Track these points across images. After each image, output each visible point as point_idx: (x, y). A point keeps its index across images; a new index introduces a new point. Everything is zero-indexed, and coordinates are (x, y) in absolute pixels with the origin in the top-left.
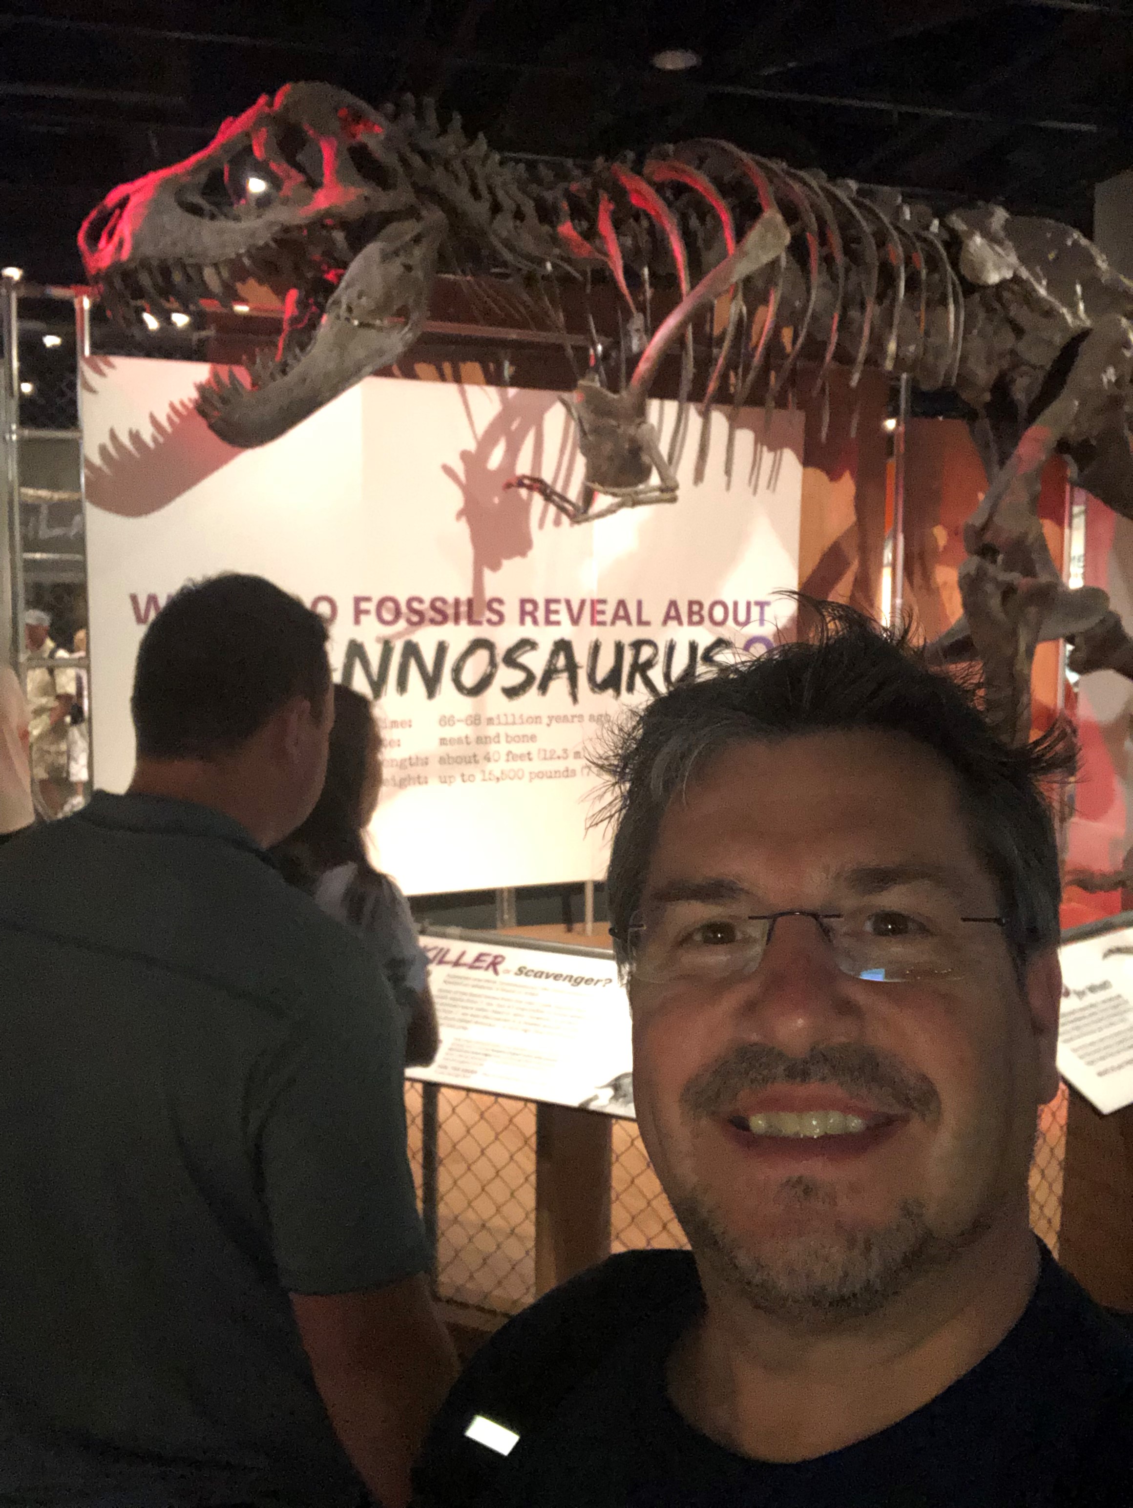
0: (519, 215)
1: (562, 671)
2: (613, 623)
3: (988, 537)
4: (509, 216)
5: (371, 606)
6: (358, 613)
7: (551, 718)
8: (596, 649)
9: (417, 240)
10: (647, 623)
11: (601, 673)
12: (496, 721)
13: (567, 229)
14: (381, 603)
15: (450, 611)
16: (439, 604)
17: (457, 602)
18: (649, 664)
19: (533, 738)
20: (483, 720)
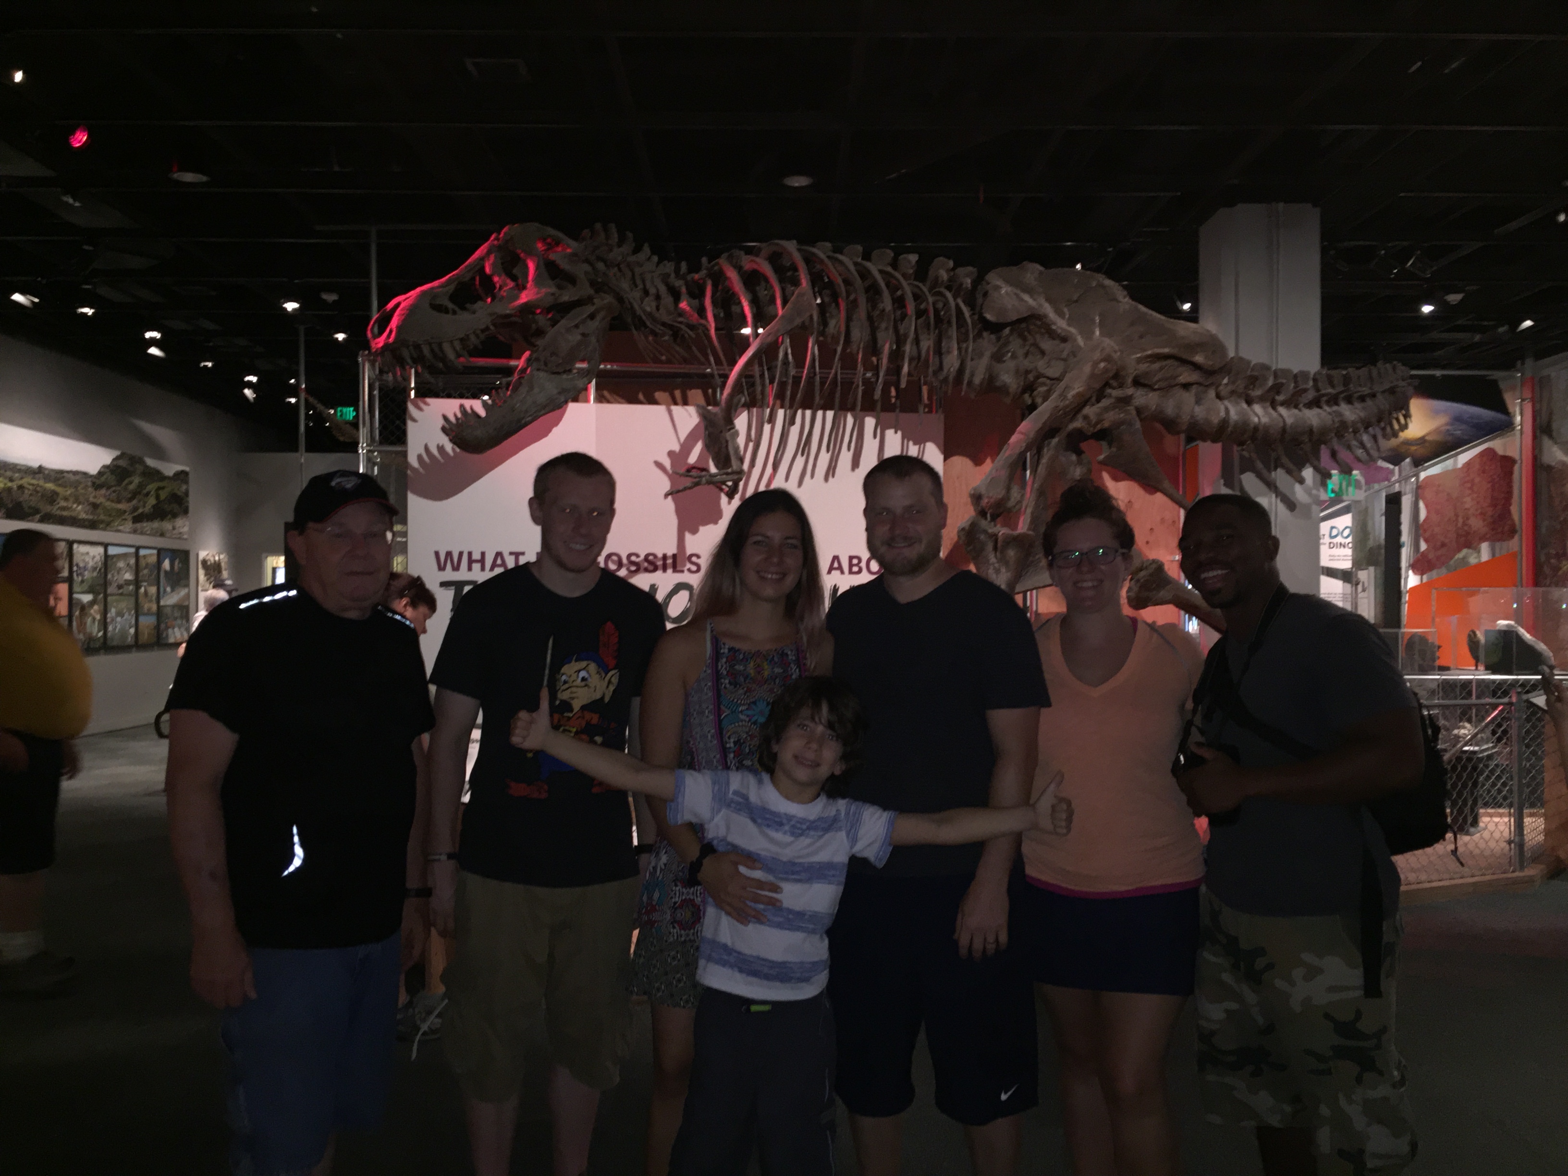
13: (684, 305)
15: (660, 563)
17: (665, 557)
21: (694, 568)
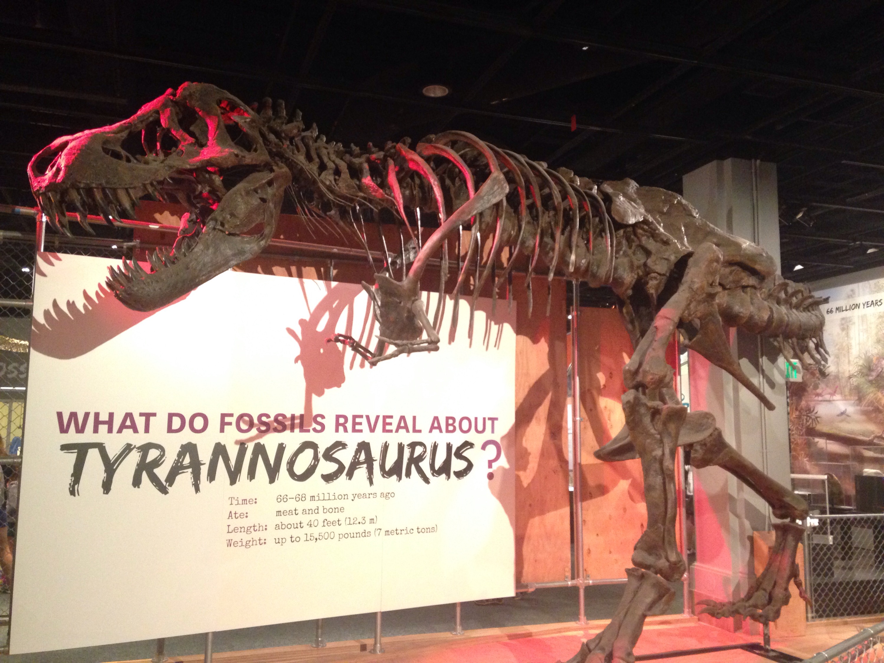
0: (337, 172)
1: (363, 463)
2: (397, 431)
3: (639, 378)
4: (331, 172)
5: (233, 420)
6: (223, 424)
7: (354, 495)
8: (385, 448)
9: (270, 183)
10: (420, 431)
11: (389, 464)
12: (317, 498)
13: (367, 180)
14: (241, 417)
15: (288, 423)
16: (280, 418)
17: (293, 417)
18: (421, 458)
19: (342, 509)
20: (308, 498)
21: (319, 428)
